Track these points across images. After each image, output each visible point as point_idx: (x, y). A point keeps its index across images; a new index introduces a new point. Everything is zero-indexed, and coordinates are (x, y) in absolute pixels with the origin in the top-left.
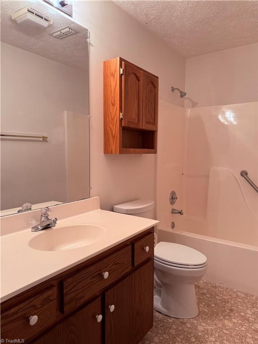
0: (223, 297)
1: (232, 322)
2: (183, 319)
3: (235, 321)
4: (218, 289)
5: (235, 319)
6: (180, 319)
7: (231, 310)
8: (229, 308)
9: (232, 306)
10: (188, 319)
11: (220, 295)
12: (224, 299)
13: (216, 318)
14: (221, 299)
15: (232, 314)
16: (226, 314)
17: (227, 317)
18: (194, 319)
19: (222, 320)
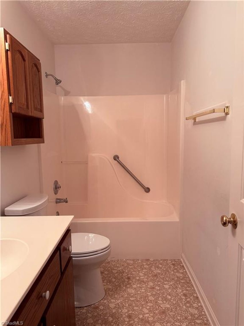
0: (118, 270)
1: (133, 288)
2: (94, 304)
3: (135, 286)
4: (112, 264)
5: (134, 285)
6: (91, 305)
7: (129, 278)
8: (126, 277)
9: (128, 275)
10: (99, 302)
11: (115, 268)
12: (119, 270)
13: (120, 290)
14: (117, 271)
15: (131, 282)
16: (126, 283)
17: (128, 286)
18: (103, 300)
19: (125, 290)
